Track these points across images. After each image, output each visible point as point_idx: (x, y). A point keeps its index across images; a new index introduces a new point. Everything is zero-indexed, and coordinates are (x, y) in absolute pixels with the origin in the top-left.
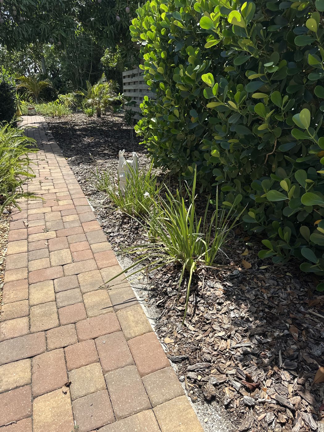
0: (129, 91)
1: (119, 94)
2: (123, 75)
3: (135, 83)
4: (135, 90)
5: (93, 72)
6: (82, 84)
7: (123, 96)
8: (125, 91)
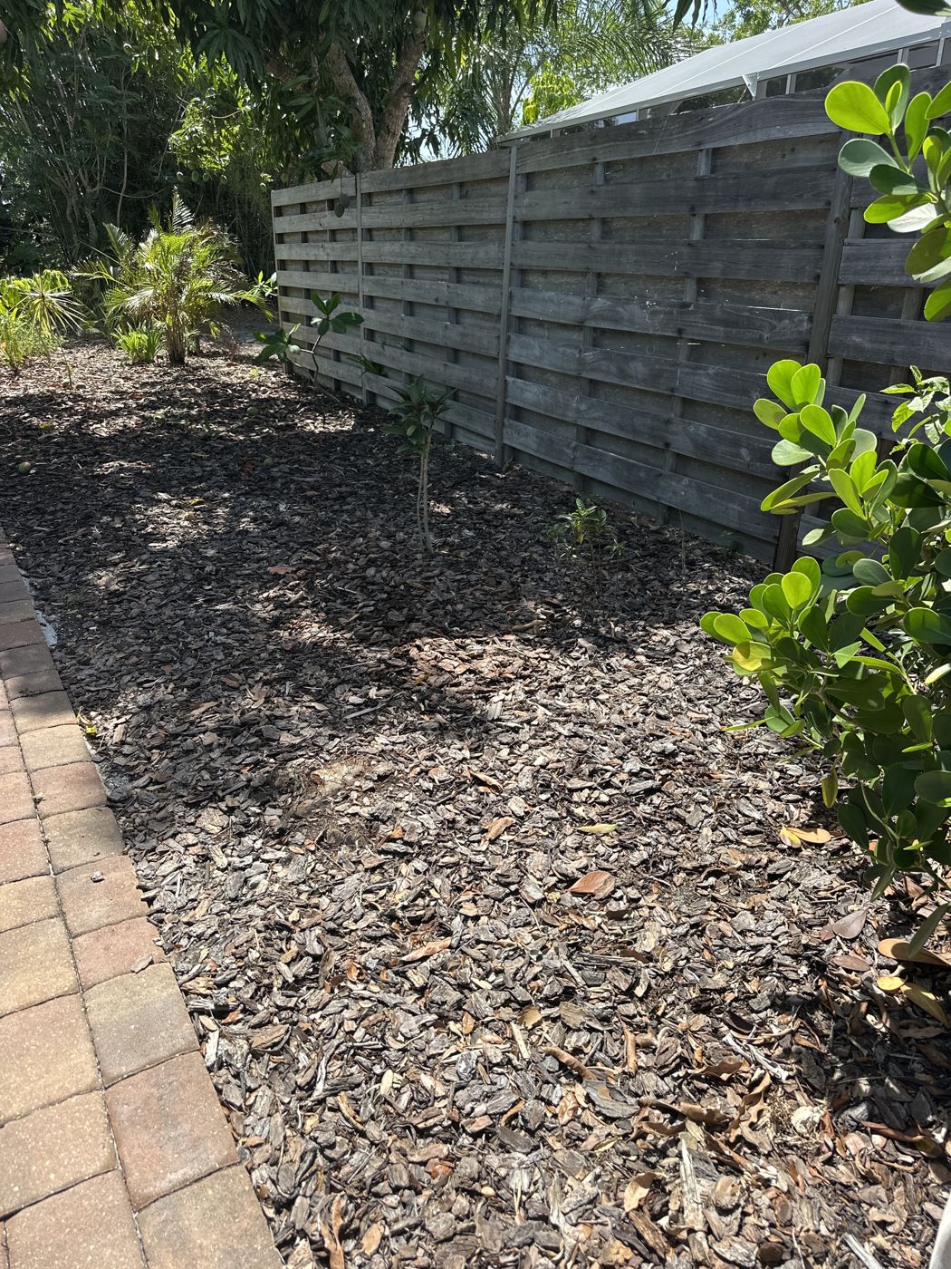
0: (307, 265)
1: (261, 275)
2: (275, 203)
3: (338, 236)
4: (335, 266)
5: (131, 189)
6: (94, 234)
7: (275, 284)
8: (283, 265)
